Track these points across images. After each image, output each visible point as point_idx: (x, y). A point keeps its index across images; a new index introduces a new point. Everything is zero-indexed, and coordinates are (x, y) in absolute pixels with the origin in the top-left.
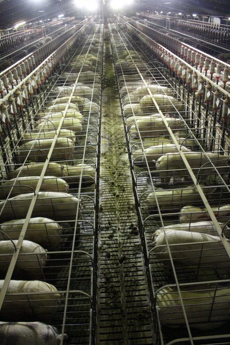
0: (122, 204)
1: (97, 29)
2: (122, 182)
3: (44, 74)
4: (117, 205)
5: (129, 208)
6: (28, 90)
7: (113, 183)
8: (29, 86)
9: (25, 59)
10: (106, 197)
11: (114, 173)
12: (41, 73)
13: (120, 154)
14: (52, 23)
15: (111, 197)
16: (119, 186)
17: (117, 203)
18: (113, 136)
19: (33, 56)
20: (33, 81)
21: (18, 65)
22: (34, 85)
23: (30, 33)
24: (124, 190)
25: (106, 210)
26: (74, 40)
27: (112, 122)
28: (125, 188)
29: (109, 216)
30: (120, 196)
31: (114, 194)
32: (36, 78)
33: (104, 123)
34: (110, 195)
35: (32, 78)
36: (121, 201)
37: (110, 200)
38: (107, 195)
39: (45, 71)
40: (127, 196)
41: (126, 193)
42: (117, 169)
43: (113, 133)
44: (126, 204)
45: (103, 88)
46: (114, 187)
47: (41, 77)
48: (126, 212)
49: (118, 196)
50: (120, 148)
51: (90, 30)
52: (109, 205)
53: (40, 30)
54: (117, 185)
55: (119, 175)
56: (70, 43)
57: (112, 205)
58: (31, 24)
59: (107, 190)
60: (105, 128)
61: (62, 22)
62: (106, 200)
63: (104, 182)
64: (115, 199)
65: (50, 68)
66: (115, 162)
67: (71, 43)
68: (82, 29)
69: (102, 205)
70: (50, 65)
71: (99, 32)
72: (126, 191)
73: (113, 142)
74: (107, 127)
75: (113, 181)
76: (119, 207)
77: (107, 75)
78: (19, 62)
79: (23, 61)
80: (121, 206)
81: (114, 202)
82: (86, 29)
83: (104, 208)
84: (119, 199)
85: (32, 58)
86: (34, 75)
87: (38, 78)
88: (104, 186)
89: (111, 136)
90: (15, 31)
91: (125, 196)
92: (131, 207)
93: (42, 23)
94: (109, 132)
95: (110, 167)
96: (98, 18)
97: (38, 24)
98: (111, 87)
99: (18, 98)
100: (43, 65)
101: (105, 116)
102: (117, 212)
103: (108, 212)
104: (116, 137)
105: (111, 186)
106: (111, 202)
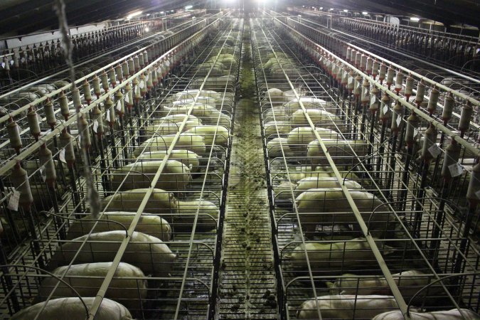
0: (255, 260)
1: (235, 25)
2: (257, 229)
3: (158, 74)
4: (248, 262)
5: (265, 267)
6: (134, 93)
7: (243, 230)
8: (136, 87)
9: (135, 55)
10: (233, 249)
11: (245, 216)
12: (153, 73)
13: (256, 189)
14: (176, 14)
15: (239, 249)
16: (251, 234)
17: (248, 259)
18: (248, 164)
19: (145, 52)
20: (142, 82)
21: (124, 60)
22: (142, 88)
24: (258, 241)
25: (231, 269)
26: (203, 36)
27: (247, 145)
28: (260, 237)
29: (234, 277)
30: (253, 249)
31: (244, 246)
32: (147, 78)
33: (236, 145)
34: (238, 246)
35: (141, 78)
36: (253, 256)
37: (237, 253)
38: (234, 246)
39: (159, 71)
40: (263, 249)
41: (262, 245)
42: (250, 210)
43: (247, 159)
44: (261, 260)
45: (237, 99)
46: (245, 236)
47: (153, 78)
48: (260, 272)
49: (249, 249)
50: (256, 181)
51: (225, 26)
52: (235, 261)
53: (160, 22)
54: (248, 233)
55: (253, 219)
56: (197, 38)
57: (241, 260)
58: (148, 15)
59: (234, 239)
60: (236, 153)
61: (190, 15)
62: (231, 253)
63: (231, 226)
64: (245, 253)
65: (167, 67)
66: (248, 199)
67: (199, 39)
68: (215, 24)
69: (226, 261)
70: (168, 63)
71: (236, 29)
72: (262, 242)
73: (247, 172)
74: (239, 152)
75: (244, 227)
76: (250, 264)
77: (244, 83)
78: (126, 57)
79: (132, 56)
80: (253, 264)
81: (243, 257)
82: (221, 23)
83: (227, 265)
84: (251, 253)
85: (144, 54)
86: (145, 74)
87: (149, 79)
88: (230, 233)
89: (245, 163)
90: (127, 22)
91: (260, 249)
92: (268, 265)
93: (164, 15)
94: (242, 157)
95: (240, 207)
96: (237, 12)
97: (158, 15)
98: (249, 98)
99: (119, 102)
100: (158, 62)
101: (238, 136)
102: (246, 272)
103: (234, 271)
104: (251, 165)
105: (241, 234)
106: (239, 257)
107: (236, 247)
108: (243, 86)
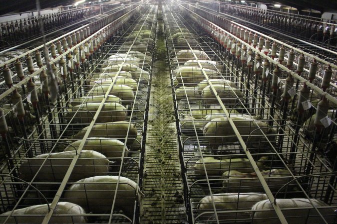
0: (168, 171)
1: (151, 10)
2: (169, 150)
3: (97, 42)
4: (163, 173)
5: (175, 175)
6: (80, 56)
7: (159, 150)
8: (82, 51)
10: (152, 164)
11: (160, 140)
12: (94, 42)
13: (168, 122)
14: (109, 2)
16: (165, 153)
17: (163, 170)
18: (162, 105)
19: (88, 27)
20: (86, 48)
21: (73, 33)
22: (86, 52)
23: (88, 10)
24: (170, 158)
25: (151, 177)
26: (129, 17)
27: (161, 92)
28: (171, 155)
29: (153, 183)
30: (166, 163)
31: (160, 161)
32: (90, 45)
33: (154, 92)
34: (156, 161)
35: (85, 44)
36: (166, 168)
37: (155, 166)
38: (153, 161)
39: (98, 40)
40: (173, 163)
41: (172, 161)
42: (164, 137)
43: (161, 102)
44: (172, 171)
45: (154, 61)
46: (161, 154)
47: (94, 45)
48: (171, 179)
49: (163, 163)
50: (168, 117)
51: (145, 10)
52: (154, 171)
53: (99, 8)
54: (163, 152)
55: (166, 143)
57: (158, 171)
58: (90, 2)
59: (153, 157)
60: (154, 97)
62: (151, 166)
63: (150, 148)
64: (160, 166)
65: (104, 38)
66: (162, 129)
67: (126, 19)
68: (138, 8)
69: (147, 171)
70: (104, 35)
71: (153, 13)
72: (173, 158)
73: (162, 110)
74: (156, 97)
75: (159, 148)
76: (164, 174)
77: (159, 49)
78: (74, 31)
79: (79, 30)
80: (167, 174)
81: (159, 169)
82: (142, 8)
83: (148, 174)
84: (165, 166)
86: (88, 42)
88: (150, 152)
89: (160, 105)
90: (75, 7)
91: (171, 163)
92: (177, 174)
93: (101, 2)
94: (158, 101)
95: (156, 134)
96: (153, 1)
97: (97, 3)
98: (162, 60)
99: (70, 61)
100: (98, 34)
101: (154, 86)
102: (162, 179)
103: (153, 179)
104: (164, 106)
105: (157, 153)
106: (156, 169)
107: (155, 162)
108: (158, 52)
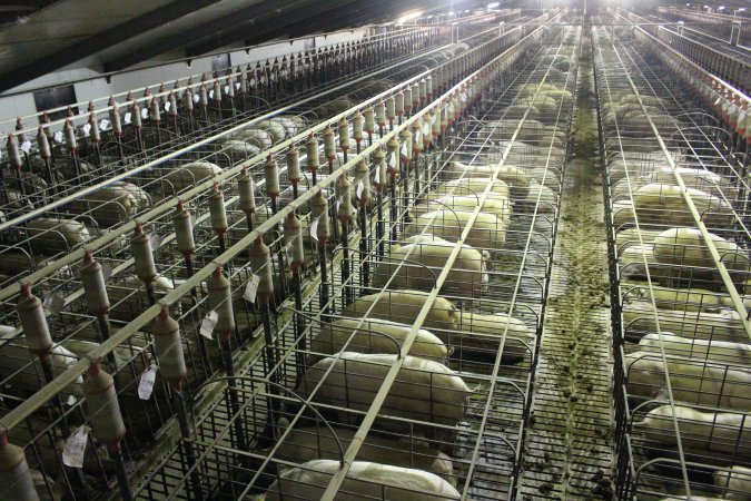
0: (582, 419)
1: (566, 36)
2: (589, 371)
3: (449, 113)
4: (570, 421)
5: (598, 432)
6: (414, 142)
7: (566, 369)
8: (418, 134)
9: (414, 82)
10: (548, 397)
11: (571, 347)
12: (443, 112)
13: (592, 307)
14: (472, 17)
15: (557, 398)
16: (580, 377)
17: (571, 416)
18: (580, 266)
20: (427, 125)
21: (398, 90)
23: (426, 34)
24: (590, 390)
25: (543, 427)
26: (517, 54)
27: (580, 235)
28: (592, 384)
29: (547, 440)
30: (580, 401)
31: (567, 394)
32: (433, 119)
33: (563, 234)
34: (556, 393)
35: (425, 119)
36: (580, 413)
37: (554, 404)
38: (551, 392)
39: (452, 109)
40: (597, 404)
41: (595, 398)
42: (579, 339)
43: (580, 258)
44: (592, 421)
45: (569, 160)
46: (569, 379)
47: (442, 119)
48: (589, 440)
49: (574, 400)
50: (592, 295)
51: (552, 38)
52: (551, 415)
53: (449, 29)
54: (574, 375)
55: (584, 354)
56: (508, 58)
57: (560, 416)
58: (430, 17)
59: (551, 381)
60: (563, 246)
62: (545, 402)
63: (547, 361)
64: (567, 405)
65: (462, 103)
66: (576, 322)
68: (536, 34)
69: (536, 413)
70: (464, 98)
71: (570, 42)
72: (596, 393)
73: (578, 278)
74: (567, 243)
75: (568, 364)
76: (574, 424)
78: (401, 85)
79: (410, 84)
80: (579, 425)
81: (563, 411)
82: (545, 33)
83: (538, 420)
84: (577, 406)
88: (546, 371)
89: (575, 264)
90: (398, 28)
91: (591, 403)
92: (603, 431)
94: (571, 254)
95: (564, 332)
96: (570, 14)
97: (445, 18)
98: (587, 160)
99: (393, 154)
100: (450, 95)
101: (567, 220)
102: (567, 436)
103: (548, 431)
104: (585, 268)
105: (562, 374)
106: (557, 410)
107: (555, 395)
108: (577, 139)
